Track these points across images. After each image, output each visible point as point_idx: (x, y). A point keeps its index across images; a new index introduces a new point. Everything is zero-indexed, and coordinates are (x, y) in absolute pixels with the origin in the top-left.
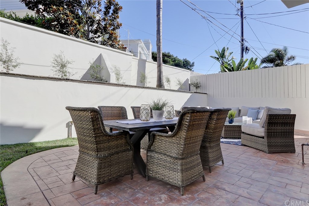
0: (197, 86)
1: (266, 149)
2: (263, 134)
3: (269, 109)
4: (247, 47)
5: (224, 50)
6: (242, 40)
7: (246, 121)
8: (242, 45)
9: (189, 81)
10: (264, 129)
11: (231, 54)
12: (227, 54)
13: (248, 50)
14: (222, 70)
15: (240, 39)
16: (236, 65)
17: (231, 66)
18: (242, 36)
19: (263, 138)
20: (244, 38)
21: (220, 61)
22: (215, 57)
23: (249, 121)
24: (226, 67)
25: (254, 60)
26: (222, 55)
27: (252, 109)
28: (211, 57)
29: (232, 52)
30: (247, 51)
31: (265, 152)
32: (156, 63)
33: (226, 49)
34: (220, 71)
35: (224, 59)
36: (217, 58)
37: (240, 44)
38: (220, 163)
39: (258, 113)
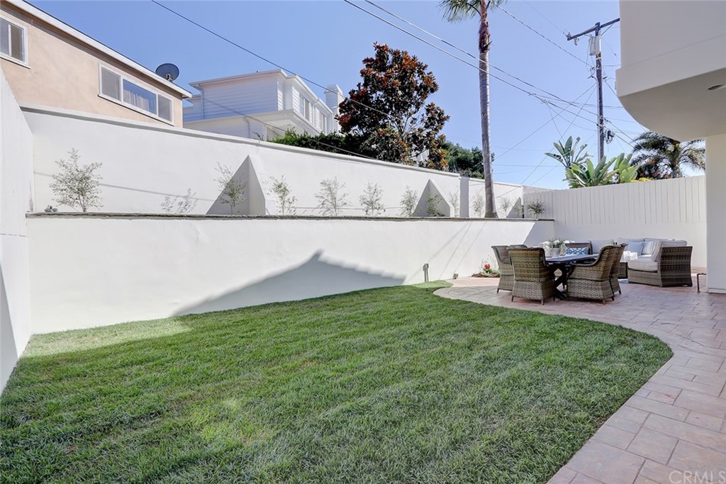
0: (538, 209)
1: (660, 283)
2: (656, 269)
3: (662, 242)
4: (609, 132)
5: (569, 143)
6: (601, 122)
7: (629, 257)
8: (601, 129)
9: (522, 201)
10: (656, 263)
11: (583, 147)
12: (576, 148)
13: (612, 136)
14: (569, 176)
15: (596, 120)
16: (595, 168)
17: (584, 169)
18: (601, 113)
19: (656, 272)
20: (604, 116)
21: (564, 162)
22: (555, 155)
23: (633, 257)
24: (575, 172)
25: (626, 157)
26: (567, 151)
27: (634, 241)
28: (548, 154)
29: (586, 145)
30: (610, 137)
31: (659, 286)
32: (484, 180)
33: (574, 141)
34: (565, 178)
35: (571, 157)
36: (558, 156)
37: (596, 128)
38: (618, 292)
39: (643, 246)
